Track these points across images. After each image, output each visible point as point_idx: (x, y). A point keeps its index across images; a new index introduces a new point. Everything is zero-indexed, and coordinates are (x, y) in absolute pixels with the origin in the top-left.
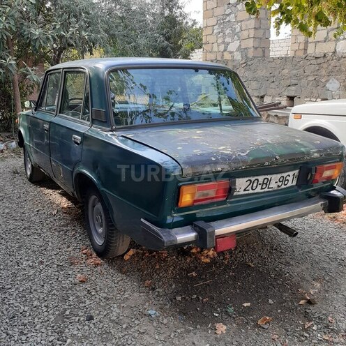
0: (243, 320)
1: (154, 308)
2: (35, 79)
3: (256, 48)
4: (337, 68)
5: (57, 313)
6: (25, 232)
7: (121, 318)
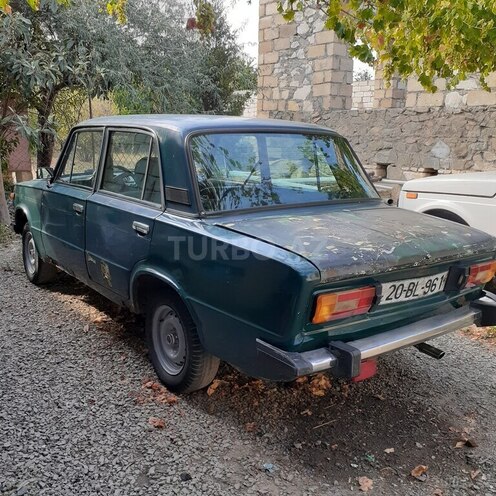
0: (391, 472)
1: (269, 460)
2: (29, 133)
3: (333, 97)
4: (446, 128)
5: (137, 472)
6: (51, 359)
7: (229, 475)
